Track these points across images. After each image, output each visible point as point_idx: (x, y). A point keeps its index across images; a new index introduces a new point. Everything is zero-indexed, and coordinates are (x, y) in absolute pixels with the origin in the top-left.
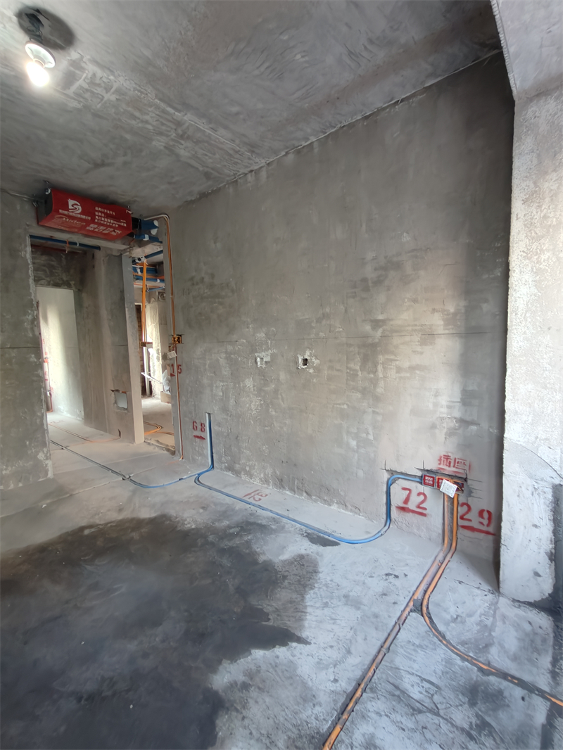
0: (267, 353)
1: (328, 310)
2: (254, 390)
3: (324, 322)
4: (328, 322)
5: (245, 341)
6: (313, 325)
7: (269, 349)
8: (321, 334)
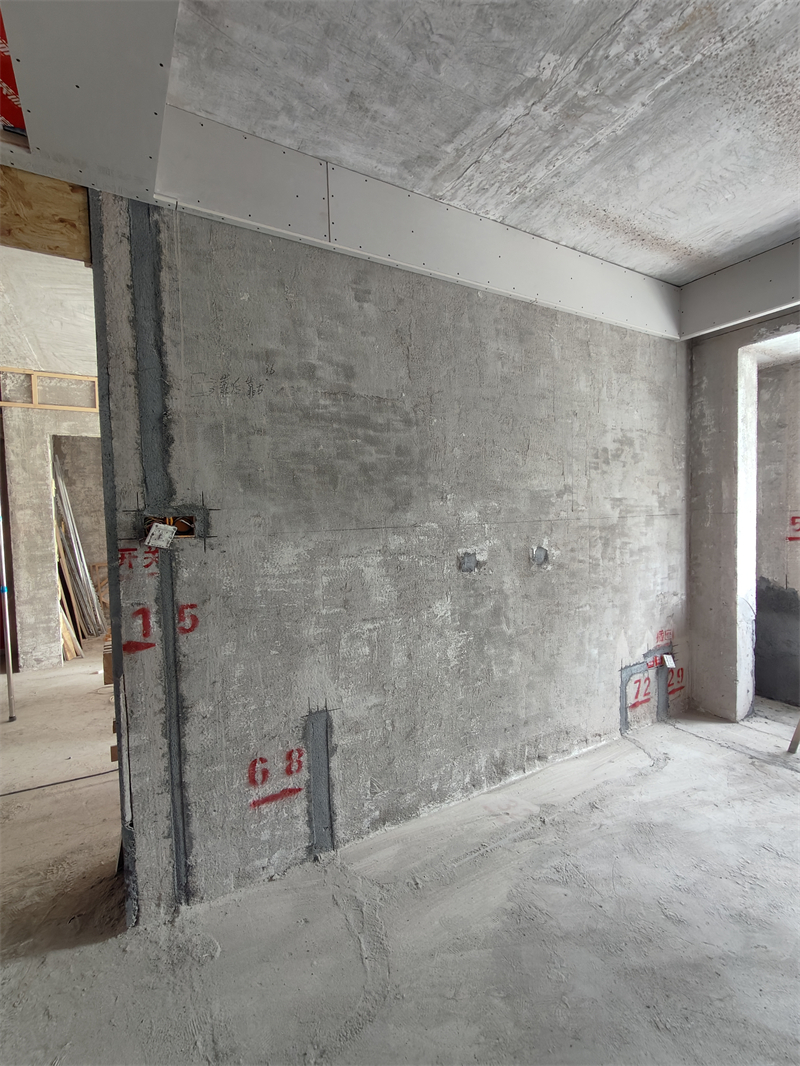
0: (481, 546)
1: (569, 481)
2: (454, 620)
3: (565, 497)
4: (570, 498)
5: (435, 525)
6: (553, 500)
7: (486, 539)
8: (562, 513)
